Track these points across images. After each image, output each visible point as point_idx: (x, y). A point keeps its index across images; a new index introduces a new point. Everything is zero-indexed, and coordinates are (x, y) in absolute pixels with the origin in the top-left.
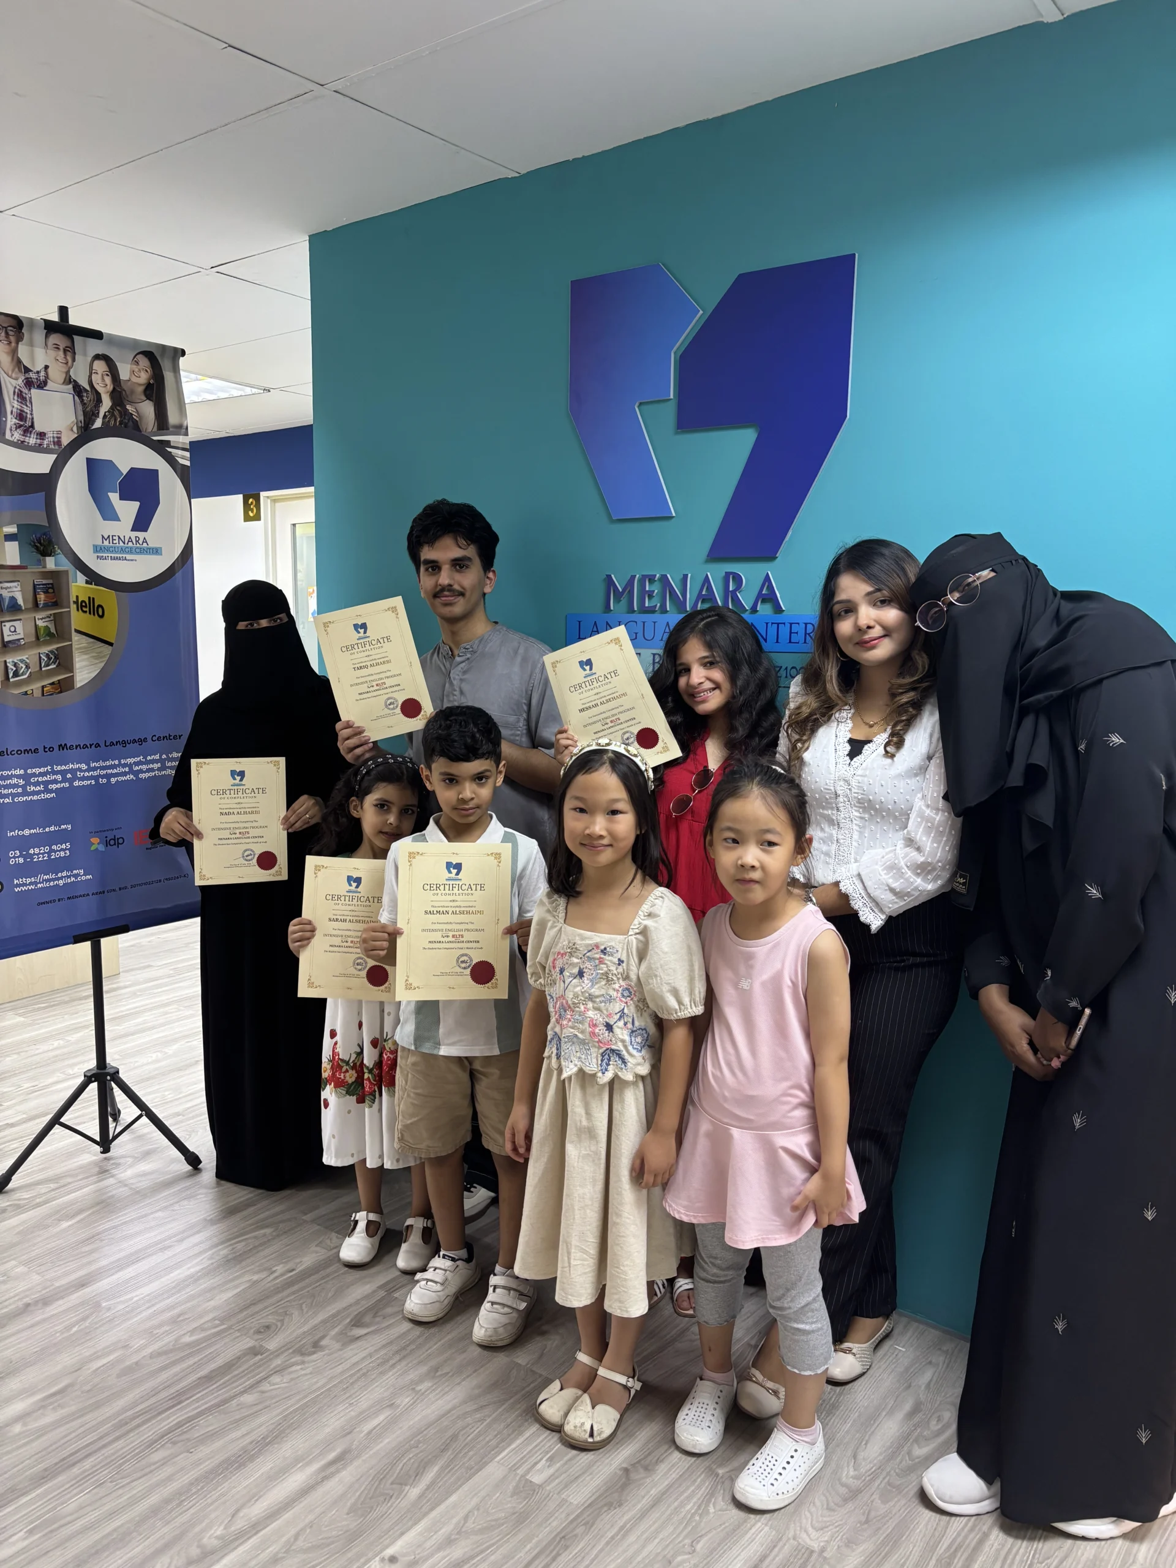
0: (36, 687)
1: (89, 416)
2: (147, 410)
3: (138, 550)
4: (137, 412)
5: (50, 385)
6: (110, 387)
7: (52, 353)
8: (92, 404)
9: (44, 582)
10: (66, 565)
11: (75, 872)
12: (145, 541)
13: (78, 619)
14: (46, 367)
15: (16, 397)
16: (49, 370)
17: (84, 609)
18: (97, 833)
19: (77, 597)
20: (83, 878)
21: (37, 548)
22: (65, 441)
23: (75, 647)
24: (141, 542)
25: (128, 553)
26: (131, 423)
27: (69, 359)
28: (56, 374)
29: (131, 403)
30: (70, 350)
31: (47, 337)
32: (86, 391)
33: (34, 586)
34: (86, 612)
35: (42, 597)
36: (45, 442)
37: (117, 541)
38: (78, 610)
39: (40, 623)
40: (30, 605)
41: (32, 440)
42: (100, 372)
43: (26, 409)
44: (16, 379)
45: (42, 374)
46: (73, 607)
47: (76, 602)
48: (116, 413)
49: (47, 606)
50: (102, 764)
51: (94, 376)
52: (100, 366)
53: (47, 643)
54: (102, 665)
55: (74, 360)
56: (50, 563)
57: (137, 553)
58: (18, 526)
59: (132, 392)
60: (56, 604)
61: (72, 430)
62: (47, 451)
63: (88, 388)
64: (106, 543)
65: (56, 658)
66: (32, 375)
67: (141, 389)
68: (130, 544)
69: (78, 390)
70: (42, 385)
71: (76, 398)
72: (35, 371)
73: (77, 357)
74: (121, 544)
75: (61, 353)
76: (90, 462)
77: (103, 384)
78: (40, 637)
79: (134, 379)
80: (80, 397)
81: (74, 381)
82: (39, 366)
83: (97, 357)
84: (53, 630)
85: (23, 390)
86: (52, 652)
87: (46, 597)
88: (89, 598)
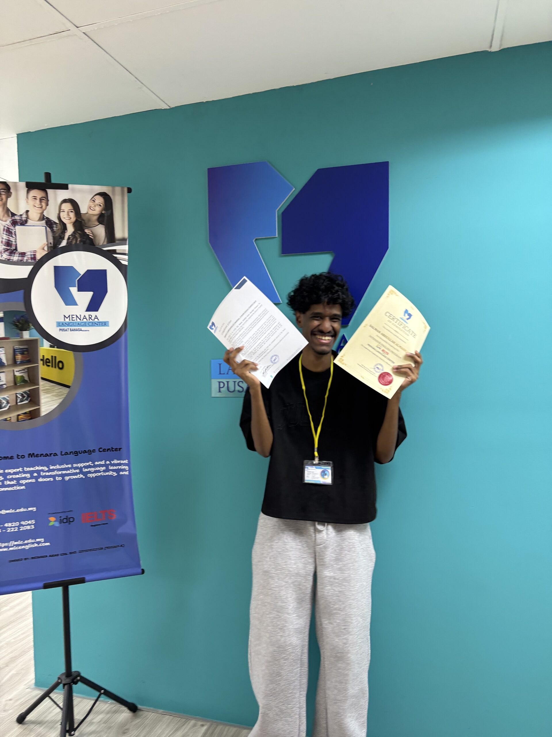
0: (13, 415)
1: (58, 239)
2: (100, 231)
5: (30, 222)
6: (73, 219)
8: (60, 232)
9: (22, 347)
10: (37, 336)
11: (38, 540)
12: (96, 317)
13: (43, 371)
14: (27, 212)
15: (5, 233)
16: (29, 213)
17: (48, 364)
18: (53, 514)
19: (43, 356)
20: (44, 544)
21: (17, 326)
22: (39, 257)
23: (41, 388)
24: (93, 318)
25: (83, 326)
26: (88, 241)
27: (44, 204)
28: (34, 214)
29: (88, 227)
30: (45, 199)
32: (55, 223)
33: (14, 350)
34: (49, 366)
35: (19, 357)
36: (25, 258)
37: (75, 319)
38: (43, 365)
39: (17, 374)
40: (10, 362)
41: (15, 258)
42: (66, 210)
44: (6, 221)
45: (24, 216)
46: (41, 363)
47: (42, 360)
48: (77, 235)
49: (22, 363)
50: (58, 467)
51: (62, 214)
52: (67, 207)
53: (22, 387)
54: (61, 400)
56: (26, 335)
57: (90, 326)
58: (5, 313)
59: (89, 220)
60: (29, 362)
61: (43, 249)
62: (27, 264)
63: (57, 221)
64: (67, 320)
65: (29, 396)
66: (17, 218)
67: (95, 218)
68: (85, 320)
69: (49, 223)
70: (23, 223)
71: (48, 229)
72: (19, 214)
73: (50, 203)
74: (78, 320)
75: (38, 201)
76: (57, 269)
77: (68, 219)
78: (16, 383)
80: (51, 227)
81: (47, 218)
83: (65, 201)
84: (26, 378)
85: (10, 227)
86: (25, 392)
87: (22, 357)
88: (52, 356)
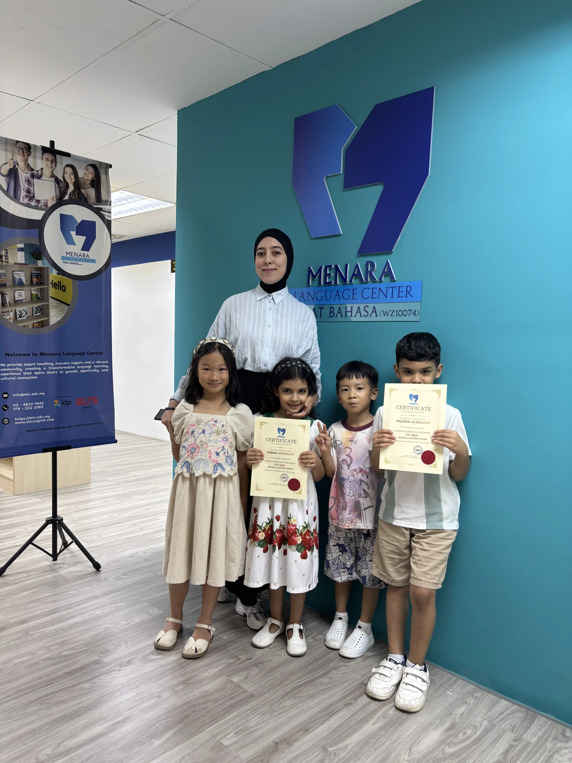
0: (30, 323)
1: (63, 193)
2: (92, 192)
3: (84, 260)
4: (86, 193)
5: (44, 177)
6: (73, 180)
7: (45, 162)
8: (64, 188)
9: (37, 272)
10: (47, 264)
11: (46, 416)
12: (88, 255)
13: (52, 292)
14: (42, 169)
15: (26, 182)
16: (43, 170)
17: (56, 287)
18: (58, 398)
19: (52, 281)
20: (50, 420)
21: (34, 256)
22: (50, 205)
23: (50, 305)
24: (86, 256)
25: (79, 261)
26: (83, 199)
27: (53, 165)
28: (47, 172)
29: (84, 188)
30: (54, 161)
31: (43, 154)
32: (61, 181)
33: (31, 274)
34: (56, 288)
35: (35, 279)
36: (40, 205)
37: (74, 255)
38: (52, 287)
39: (33, 292)
40: (29, 283)
41: (33, 203)
42: (69, 173)
43: (30, 188)
44: (27, 173)
45: (40, 172)
46: (50, 285)
47: (52, 283)
48: (76, 193)
49: (37, 284)
50: (61, 363)
51: (65, 175)
52: (69, 170)
53: (36, 302)
54: (64, 315)
55: (56, 166)
56: (40, 263)
57: (84, 261)
58: (25, 244)
59: (84, 183)
60: (41, 284)
61: (53, 200)
62: (41, 209)
63: (62, 180)
64: (68, 255)
65: (41, 310)
66: (35, 172)
67: (89, 182)
68: (80, 257)
69: (57, 181)
70: (39, 177)
71: (56, 184)
72: (36, 170)
73: (57, 165)
74: (76, 256)
75: (50, 163)
76: (62, 216)
77: (70, 179)
78: (33, 299)
79: (86, 177)
80: (58, 184)
81: (56, 176)
82: (38, 168)
83: (68, 166)
84: (40, 296)
85: (30, 179)
86: (39, 307)
87: (37, 280)
88: (58, 281)
